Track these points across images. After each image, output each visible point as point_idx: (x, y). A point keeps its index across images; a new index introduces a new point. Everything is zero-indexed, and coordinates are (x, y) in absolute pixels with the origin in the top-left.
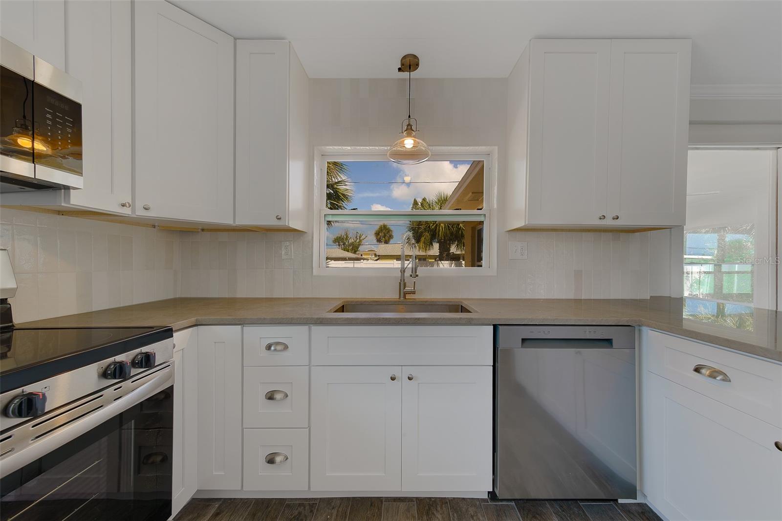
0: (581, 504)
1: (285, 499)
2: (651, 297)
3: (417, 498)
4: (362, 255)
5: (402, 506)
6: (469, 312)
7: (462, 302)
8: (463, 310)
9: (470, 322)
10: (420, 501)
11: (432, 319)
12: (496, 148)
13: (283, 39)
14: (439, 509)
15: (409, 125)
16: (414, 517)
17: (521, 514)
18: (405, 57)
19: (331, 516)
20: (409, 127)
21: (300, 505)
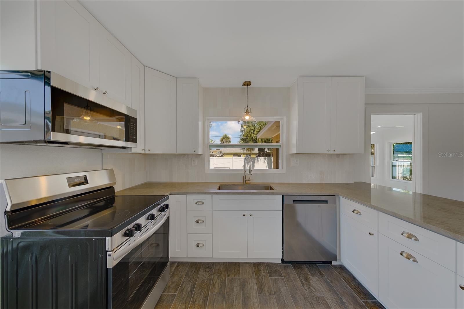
0: (317, 265)
1: (202, 262)
2: (354, 182)
3: (253, 263)
4: (212, 152)
5: (247, 265)
6: (273, 189)
7: (270, 185)
8: (271, 189)
9: (273, 194)
10: (254, 263)
11: (259, 193)
12: (285, 117)
13: (195, 78)
14: (262, 266)
15: (247, 110)
16: (252, 268)
17: (295, 270)
18: (245, 82)
19: (221, 267)
20: (247, 111)
21: (208, 264)
